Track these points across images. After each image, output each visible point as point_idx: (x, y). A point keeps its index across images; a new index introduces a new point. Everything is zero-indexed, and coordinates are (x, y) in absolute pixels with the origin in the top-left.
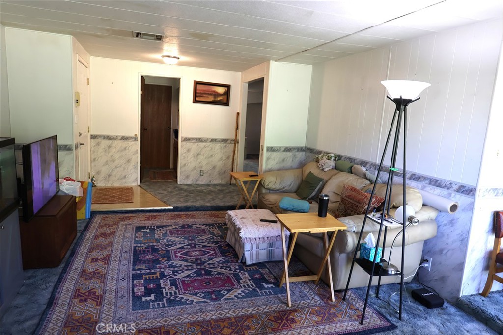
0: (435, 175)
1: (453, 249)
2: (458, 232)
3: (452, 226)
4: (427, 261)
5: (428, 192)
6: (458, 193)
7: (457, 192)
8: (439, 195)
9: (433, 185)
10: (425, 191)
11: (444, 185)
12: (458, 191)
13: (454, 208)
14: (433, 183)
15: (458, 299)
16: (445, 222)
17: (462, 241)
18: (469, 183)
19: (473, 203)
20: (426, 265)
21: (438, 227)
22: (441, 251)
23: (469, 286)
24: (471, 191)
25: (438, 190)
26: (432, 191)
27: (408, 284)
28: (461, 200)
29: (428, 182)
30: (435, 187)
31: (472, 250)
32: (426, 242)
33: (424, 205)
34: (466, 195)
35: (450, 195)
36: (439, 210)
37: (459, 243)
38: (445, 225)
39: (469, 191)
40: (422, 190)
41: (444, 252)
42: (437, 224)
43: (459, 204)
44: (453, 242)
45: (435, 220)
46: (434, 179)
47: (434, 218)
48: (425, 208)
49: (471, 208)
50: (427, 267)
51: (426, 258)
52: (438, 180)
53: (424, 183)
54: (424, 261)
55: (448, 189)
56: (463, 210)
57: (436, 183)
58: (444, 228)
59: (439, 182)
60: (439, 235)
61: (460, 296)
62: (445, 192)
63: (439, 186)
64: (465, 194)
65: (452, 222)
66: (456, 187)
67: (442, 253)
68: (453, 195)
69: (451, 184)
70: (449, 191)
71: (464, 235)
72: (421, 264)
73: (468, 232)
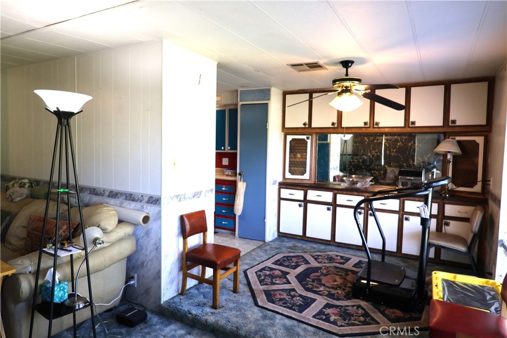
0: (129, 189)
1: (151, 260)
2: (153, 241)
3: (148, 237)
4: (133, 278)
5: (125, 208)
6: (148, 204)
7: (148, 203)
8: (134, 209)
9: (129, 200)
10: (123, 207)
11: (137, 199)
12: (148, 202)
13: (146, 219)
14: (128, 198)
15: (160, 305)
16: (142, 235)
17: (157, 249)
18: (154, 193)
19: (160, 212)
20: (132, 282)
21: (137, 241)
22: (143, 263)
23: (168, 291)
24: (158, 200)
25: (133, 205)
26: (128, 206)
27: (117, 307)
28: (150, 210)
29: (124, 197)
30: (130, 201)
31: (165, 256)
32: (129, 259)
33: (120, 221)
34: (155, 205)
35: (142, 207)
36: (135, 224)
37: (154, 253)
38: (143, 237)
39: (155, 201)
40: (120, 206)
41: (145, 264)
42: (136, 238)
43: (151, 215)
44: (151, 252)
45: (134, 234)
46: (129, 194)
47: (131, 233)
48: (121, 225)
49: (159, 216)
50: (133, 284)
51: (132, 274)
52: (132, 195)
53: (121, 199)
54: (129, 278)
55: (141, 202)
56: (154, 220)
57: (130, 197)
58: (142, 240)
59: (133, 196)
60: (138, 249)
61: (162, 303)
62: (138, 205)
63: (134, 200)
64: (154, 204)
65: (147, 233)
66: (146, 199)
67: (143, 266)
68: (145, 206)
69: (142, 196)
70: (142, 203)
71: (158, 244)
72: (126, 283)
73: (160, 239)
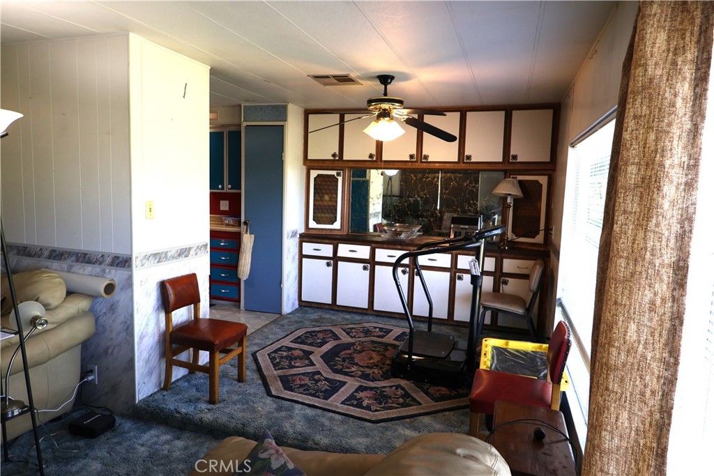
0: (82, 247)
1: (118, 345)
2: (121, 318)
3: (113, 314)
4: (92, 371)
5: (76, 273)
6: (113, 267)
7: (111, 266)
8: (91, 275)
9: (82, 262)
10: (73, 273)
11: (94, 260)
12: (112, 264)
13: (110, 289)
14: (81, 259)
15: (134, 405)
16: (104, 310)
17: (127, 329)
18: (121, 251)
19: (130, 278)
20: (90, 378)
21: (97, 320)
22: (106, 351)
23: (145, 386)
24: (126, 261)
25: (89, 269)
26: (81, 271)
27: (69, 415)
28: (116, 275)
29: (74, 258)
30: (84, 264)
31: (140, 338)
32: (85, 345)
33: (70, 293)
34: (122, 269)
35: (104, 271)
36: (93, 296)
37: (123, 335)
38: (105, 313)
39: (124, 262)
40: (68, 272)
41: (110, 351)
42: (95, 316)
43: (116, 282)
44: (118, 334)
45: (92, 310)
46: (82, 254)
47: (88, 309)
48: (71, 298)
49: (129, 284)
50: (93, 379)
51: (90, 367)
52: (86, 254)
53: (69, 262)
54: (85, 372)
55: (100, 264)
56: (122, 289)
57: (84, 258)
58: (104, 318)
59: (88, 256)
60: (99, 330)
61: (137, 402)
62: (97, 269)
63: (89, 262)
64: (121, 267)
65: (112, 308)
66: (109, 260)
67: (107, 354)
68: (107, 270)
69: (103, 256)
70: (103, 266)
71: (128, 321)
72: (81, 379)
73: (132, 316)
